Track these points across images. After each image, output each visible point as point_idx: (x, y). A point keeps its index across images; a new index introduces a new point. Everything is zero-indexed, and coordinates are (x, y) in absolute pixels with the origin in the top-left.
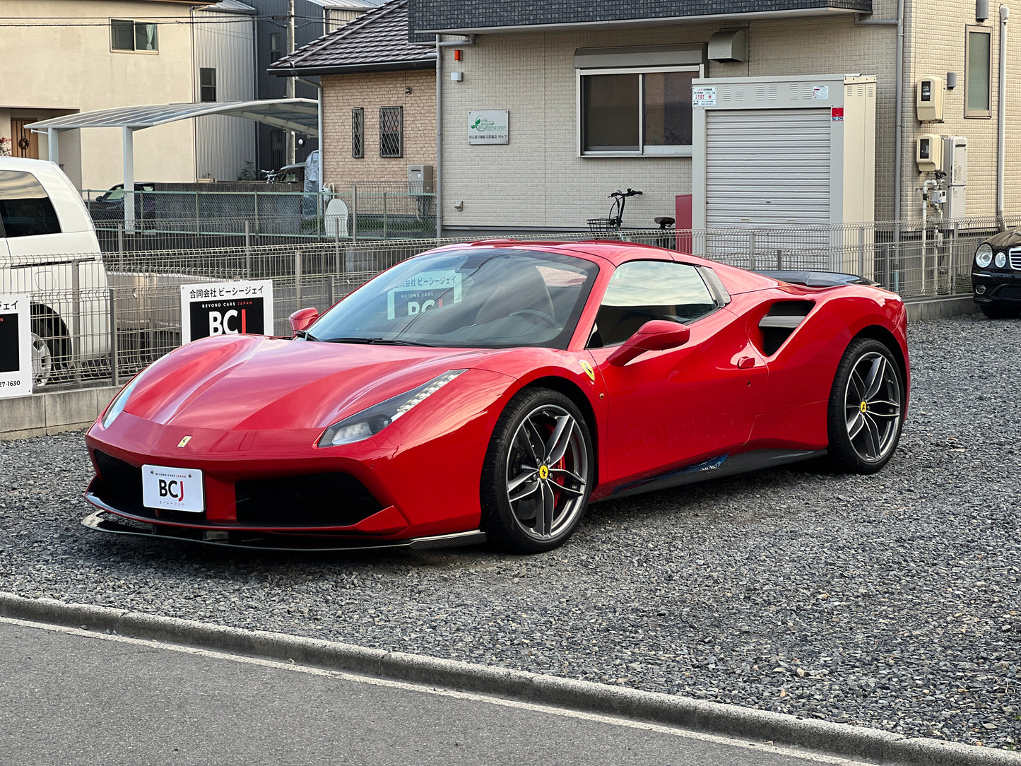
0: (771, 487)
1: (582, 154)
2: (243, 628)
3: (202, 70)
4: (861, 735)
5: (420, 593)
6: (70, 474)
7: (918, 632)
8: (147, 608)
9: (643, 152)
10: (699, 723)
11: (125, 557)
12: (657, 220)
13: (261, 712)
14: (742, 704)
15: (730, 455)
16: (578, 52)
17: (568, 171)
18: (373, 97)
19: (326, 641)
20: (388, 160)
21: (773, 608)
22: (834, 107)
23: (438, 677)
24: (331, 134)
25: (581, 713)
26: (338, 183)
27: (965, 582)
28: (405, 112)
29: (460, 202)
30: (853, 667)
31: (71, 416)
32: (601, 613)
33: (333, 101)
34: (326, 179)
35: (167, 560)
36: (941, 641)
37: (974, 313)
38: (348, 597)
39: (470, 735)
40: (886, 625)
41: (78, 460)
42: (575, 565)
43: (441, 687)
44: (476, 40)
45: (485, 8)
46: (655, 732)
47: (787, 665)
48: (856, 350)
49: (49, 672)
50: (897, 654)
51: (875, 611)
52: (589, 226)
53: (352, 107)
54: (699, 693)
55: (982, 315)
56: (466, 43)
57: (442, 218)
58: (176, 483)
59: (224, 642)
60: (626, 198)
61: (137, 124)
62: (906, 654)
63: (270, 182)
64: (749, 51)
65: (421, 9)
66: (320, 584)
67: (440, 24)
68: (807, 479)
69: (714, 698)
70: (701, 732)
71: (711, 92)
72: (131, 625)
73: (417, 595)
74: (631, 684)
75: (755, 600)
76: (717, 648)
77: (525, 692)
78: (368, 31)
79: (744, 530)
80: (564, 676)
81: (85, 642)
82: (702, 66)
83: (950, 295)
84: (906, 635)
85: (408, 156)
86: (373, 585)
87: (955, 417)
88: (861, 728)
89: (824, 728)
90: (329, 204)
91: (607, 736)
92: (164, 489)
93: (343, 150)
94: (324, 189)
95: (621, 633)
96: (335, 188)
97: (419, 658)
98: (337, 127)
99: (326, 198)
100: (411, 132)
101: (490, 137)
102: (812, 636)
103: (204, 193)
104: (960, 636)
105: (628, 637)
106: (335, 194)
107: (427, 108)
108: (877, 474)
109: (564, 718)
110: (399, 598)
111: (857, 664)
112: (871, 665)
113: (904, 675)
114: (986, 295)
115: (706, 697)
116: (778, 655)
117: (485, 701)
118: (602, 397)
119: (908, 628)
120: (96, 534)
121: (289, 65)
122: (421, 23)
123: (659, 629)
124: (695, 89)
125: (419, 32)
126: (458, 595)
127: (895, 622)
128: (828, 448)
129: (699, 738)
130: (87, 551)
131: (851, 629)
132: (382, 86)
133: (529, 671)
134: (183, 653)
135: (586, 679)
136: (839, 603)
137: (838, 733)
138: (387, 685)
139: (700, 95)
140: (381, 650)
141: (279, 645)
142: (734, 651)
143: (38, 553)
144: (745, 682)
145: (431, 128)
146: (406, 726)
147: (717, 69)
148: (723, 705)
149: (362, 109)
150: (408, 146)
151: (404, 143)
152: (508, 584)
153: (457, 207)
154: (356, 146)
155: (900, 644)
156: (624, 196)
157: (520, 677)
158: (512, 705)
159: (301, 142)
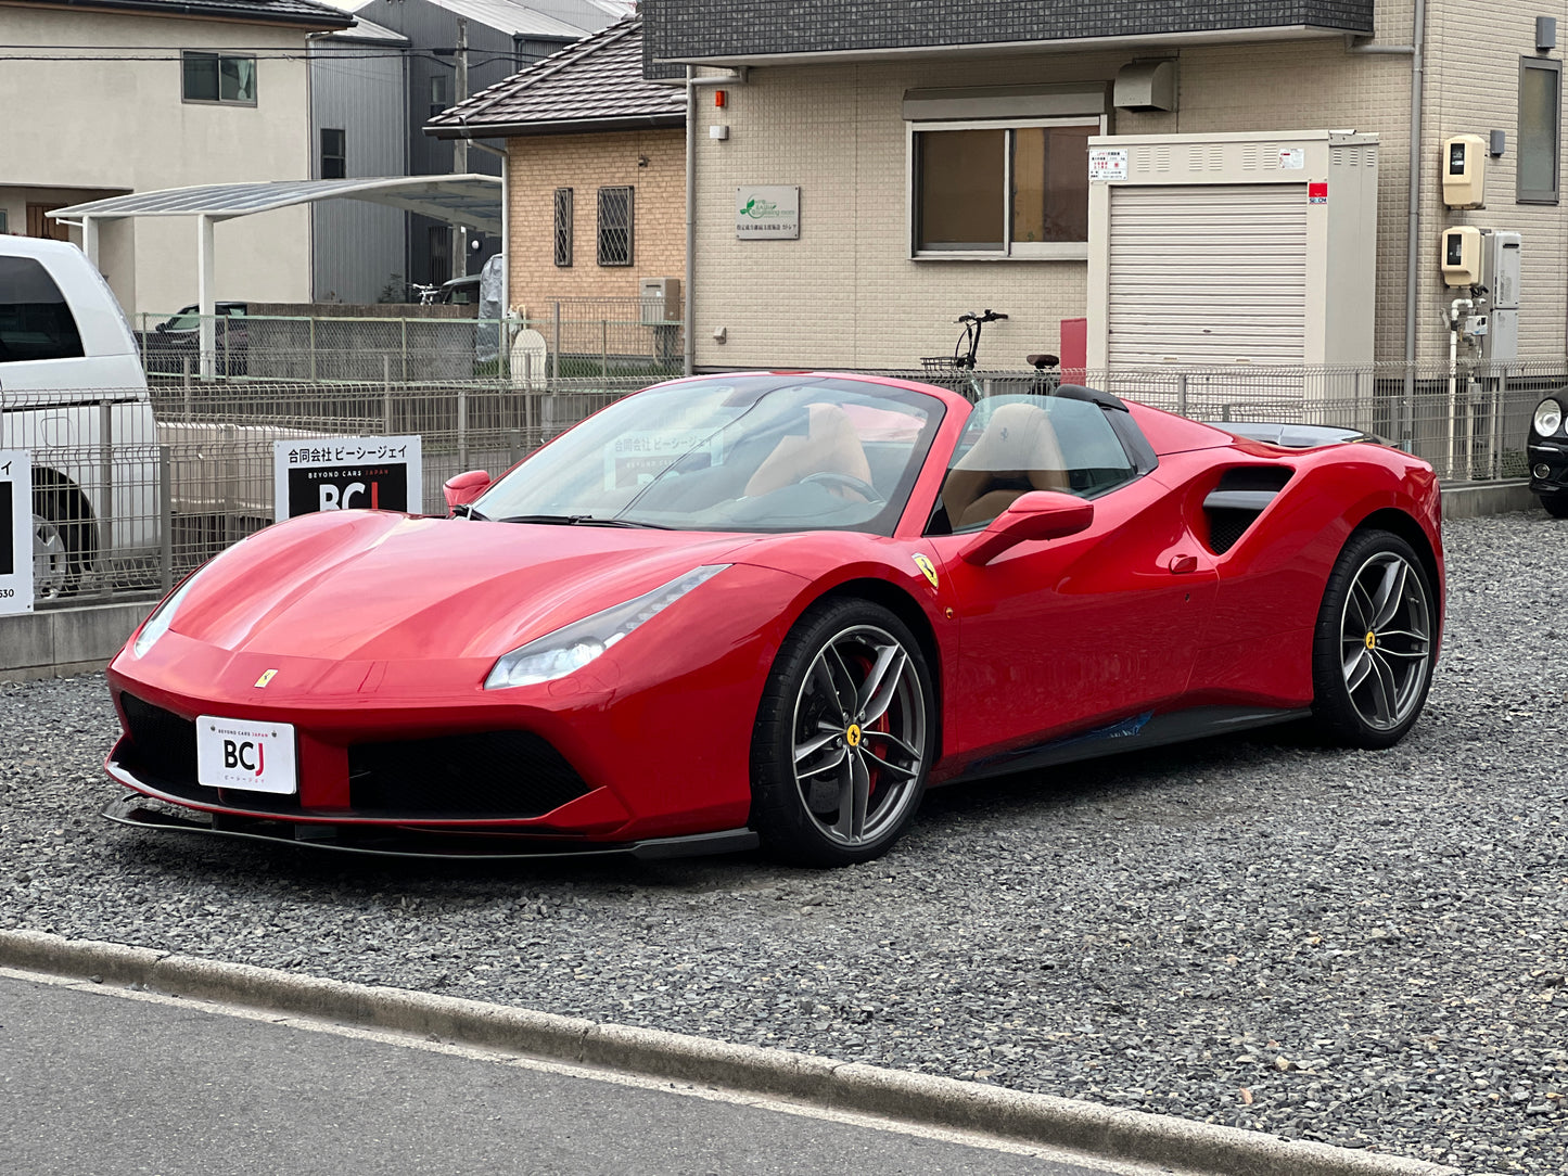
0: (1220, 768)
1: (913, 256)
2: (356, 982)
3: (324, 131)
4: (1389, 1169)
5: (649, 928)
6: (88, 736)
7: (1474, 1000)
8: (201, 949)
9: (1010, 253)
10: (1114, 1145)
11: (169, 867)
12: (1030, 359)
13: (381, 1120)
14: (1185, 1114)
15: (1155, 715)
16: (908, 96)
17: (892, 282)
18: (588, 171)
19: (493, 1004)
20: (610, 269)
21: (1232, 959)
22: (1314, 182)
23: (677, 1065)
24: (522, 229)
25: (917, 1127)
26: (532, 305)
27: (1546, 920)
28: (636, 196)
29: (722, 330)
30: (1369, 1055)
31: (95, 648)
32: (948, 964)
33: (526, 178)
34: (513, 299)
35: (237, 872)
36: (1512, 1015)
37: (1530, 509)
38: (531, 934)
39: (731, 1161)
40: (1421, 987)
41: (103, 716)
42: (904, 888)
43: (682, 1082)
44: (749, 76)
45: (764, 24)
46: (1040, 1160)
47: (1258, 1052)
48: (1359, 547)
49: (31, 1051)
50: (1441, 1034)
51: (1401, 965)
52: (923, 368)
53: (555, 187)
54: (1113, 1095)
55: (1543, 512)
56: (735, 79)
57: (693, 354)
58: (251, 745)
59: (326, 1004)
60: (983, 324)
61: (221, 211)
62: (1456, 1036)
63: (427, 303)
64: (1179, 95)
65: (663, 26)
66: (486, 912)
67: (693, 48)
68: (1278, 757)
69: (1138, 1105)
70: (1118, 1161)
71: (1119, 158)
72: (172, 976)
73: (645, 932)
74: (1001, 1080)
75: (1201, 946)
76: (1142, 1023)
77: (823, 1091)
78: (580, 69)
79: (1179, 835)
80: (887, 1066)
81: (95, 1002)
82: (1104, 118)
83: (1492, 480)
84: (1453, 1004)
85: (641, 264)
86: (573, 915)
87: (1511, 662)
88: (1388, 1156)
89: (1326, 1157)
90: (518, 338)
91: (961, 1166)
92: (233, 755)
93: (540, 254)
94: (510, 314)
95: (982, 996)
96: (527, 312)
97: (646, 1034)
98: (531, 219)
99: (513, 328)
100: (647, 226)
101: (769, 228)
102: (1298, 1004)
103: (323, 318)
104: (1544, 1006)
105: (993, 1003)
106: (528, 322)
107: (671, 189)
108: (1391, 750)
109: (889, 1136)
110: (615, 936)
111: (1376, 1051)
112: (1399, 1052)
113: (1453, 1070)
114: (1550, 480)
115: (1124, 1102)
116: (1242, 1034)
117: (757, 1106)
118: (949, 614)
119: (1457, 993)
120: (123, 830)
121: (458, 121)
122: (663, 47)
123: (1044, 990)
124: (1093, 153)
125: (661, 61)
126: (712, 933)
127: (1434, 983)
128: (1313, 706)
129: (1114, 1170)
130: (107, 856)
131: (1362, 994)
132: (601, 154)
133: (830, 1056)
134: (255, 1021)
135: (924, 1070)
136: (1341, 952)
137: (1349, 1165)
138: (592, 1077)
139: (1101, 161)
140: (584, 1020)
141: (416, 1010)
142: (1169, 1027)
143: (27, 859)
144: (1190, 1078)
145: (676, 221)
146: (622, 1146)
147: (1129, 123)
148: (1153, 1115)
149: (571, 190)
150: (641, 248)
151: (636, 243)
152: (794, 915)
153: (717, 338)
154: (561, 248)
155: (1445, 1019)
156: (979, 321)
157: (814, 1067)
158: (801, 1113)
159: (475, 244)
